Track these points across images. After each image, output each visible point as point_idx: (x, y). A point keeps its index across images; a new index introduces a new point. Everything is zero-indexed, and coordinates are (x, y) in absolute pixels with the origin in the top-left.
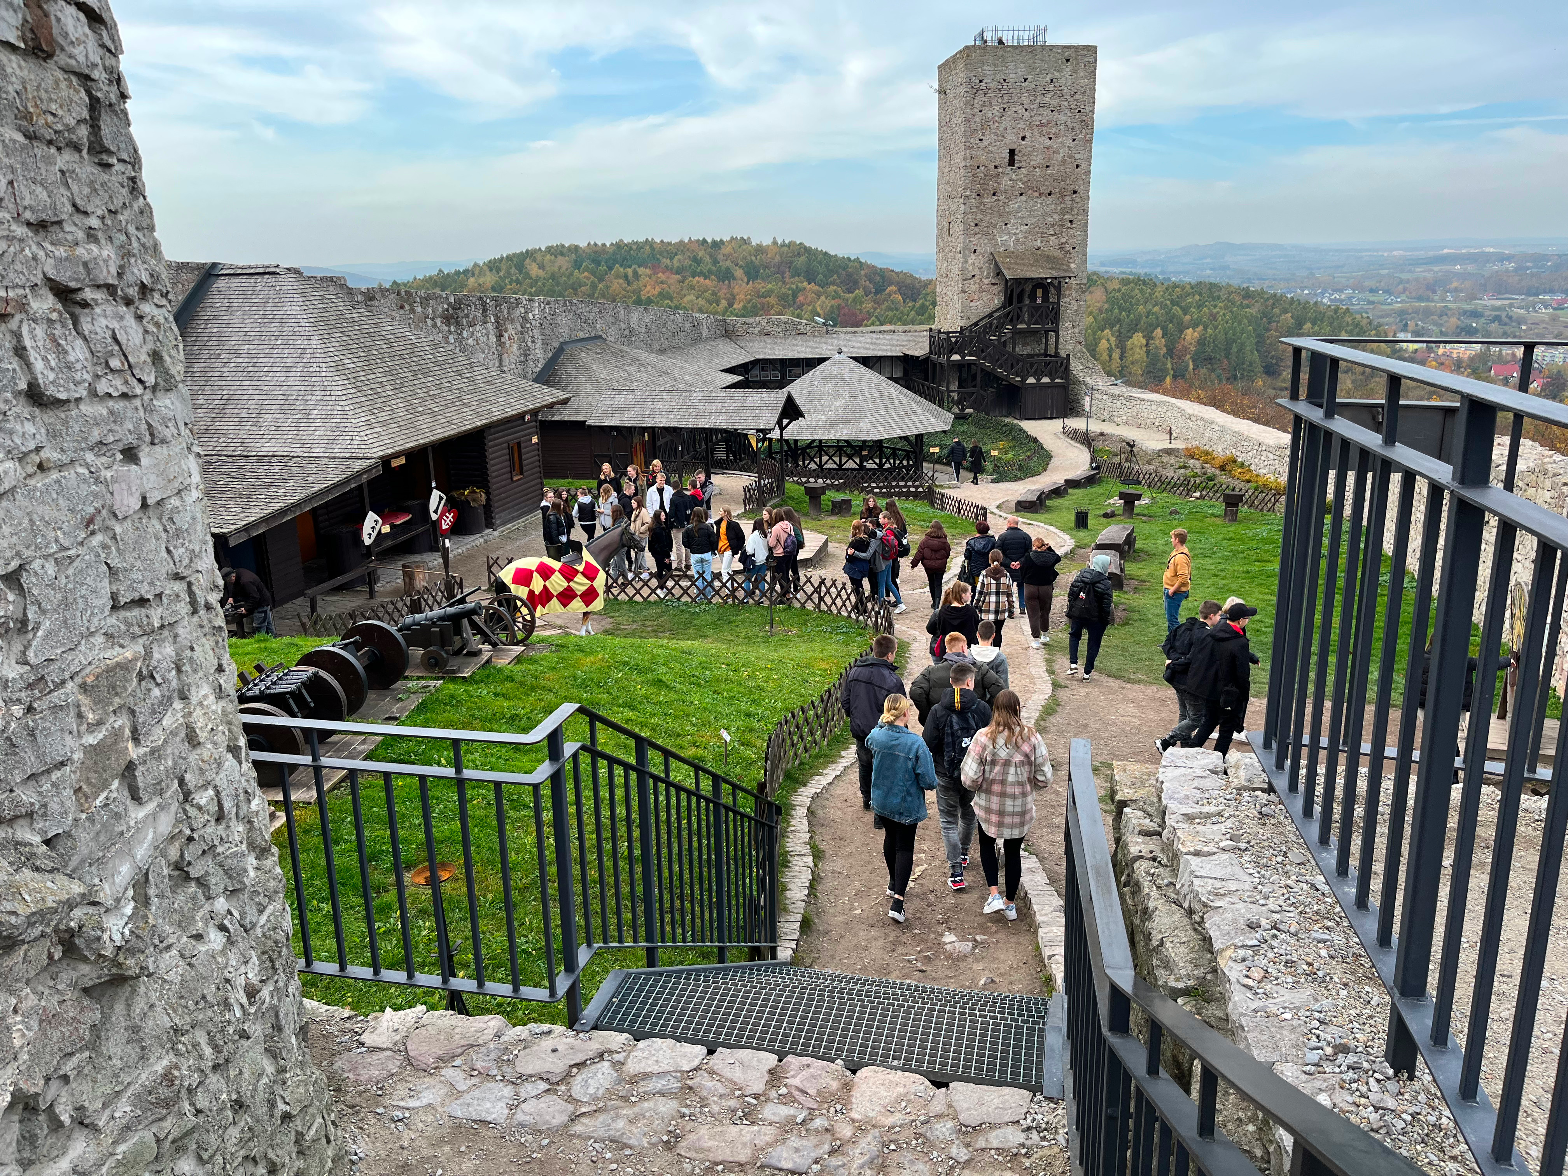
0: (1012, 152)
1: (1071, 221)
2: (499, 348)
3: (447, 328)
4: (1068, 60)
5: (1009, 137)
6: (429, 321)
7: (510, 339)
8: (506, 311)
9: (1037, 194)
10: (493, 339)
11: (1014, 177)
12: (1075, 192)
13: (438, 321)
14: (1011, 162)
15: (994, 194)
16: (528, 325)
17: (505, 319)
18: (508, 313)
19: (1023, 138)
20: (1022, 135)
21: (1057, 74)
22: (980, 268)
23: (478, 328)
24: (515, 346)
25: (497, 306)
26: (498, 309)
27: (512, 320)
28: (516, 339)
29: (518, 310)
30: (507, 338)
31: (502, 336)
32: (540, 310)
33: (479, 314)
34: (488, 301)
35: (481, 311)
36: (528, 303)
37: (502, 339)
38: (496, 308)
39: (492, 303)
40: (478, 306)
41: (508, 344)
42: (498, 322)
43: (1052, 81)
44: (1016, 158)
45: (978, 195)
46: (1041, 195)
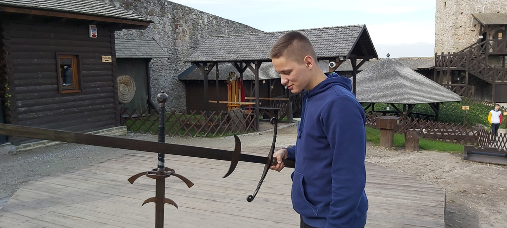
2: (175, 35)
7: (183, 31)
8: (181, 14)
10: (169, 28)
16: (198, 27)
17: (180, 19)
18: (183, 15)
22: (465, 22)
23: (156, 18)
24: (187, 37)
25: (174, 9)
26: (175, 11)
27: (186, 20)
28: (188, 32)
29: (191, 16)
30: (181, 31)
31: (177, 28)
32: (209, 20)
33: (158, 10)
34: (166, 4)
35: (159, 8)
36: (199, 13)
37: (177, 30)
38: (173, 10)
39: (170, 6)
40: (157, 5)
41: (181, 34)
42: (174, 19)
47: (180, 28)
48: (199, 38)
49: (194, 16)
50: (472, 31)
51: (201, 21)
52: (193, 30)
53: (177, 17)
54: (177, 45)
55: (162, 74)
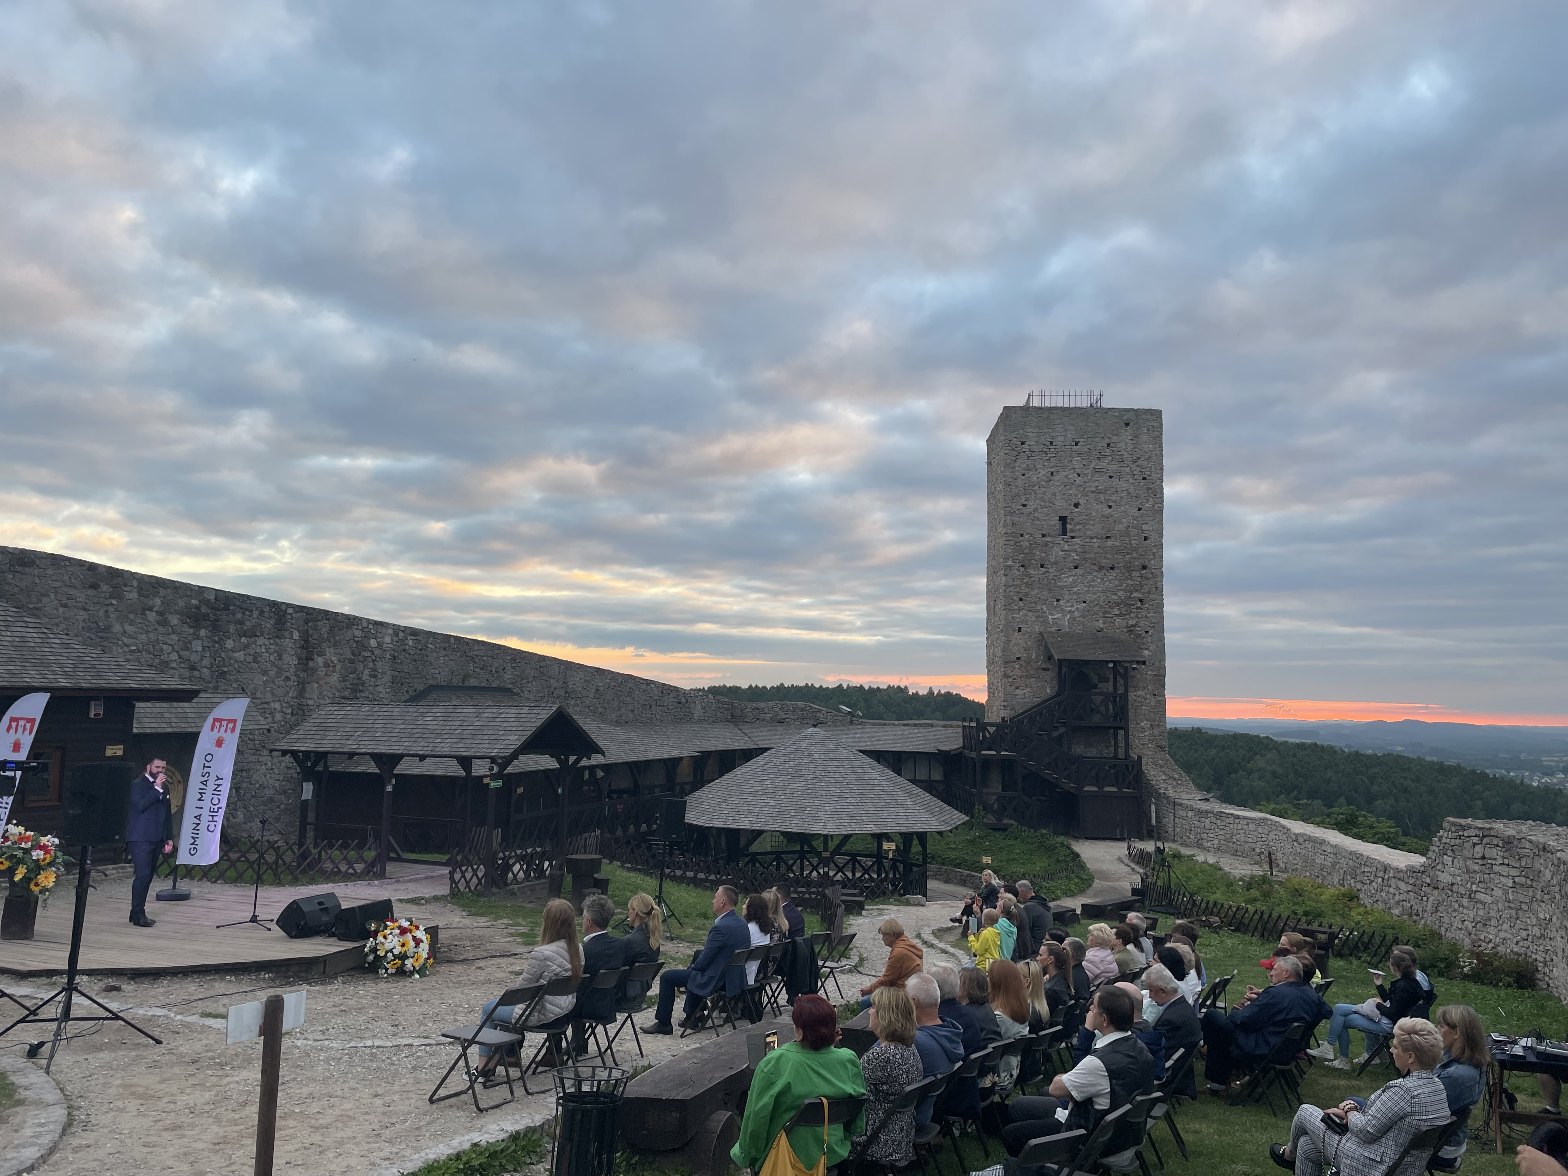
0: (1063, 520)
1: (1141, 601)
3: (191, 631)
4: (1127, 425)
5: (1058, 503)
6: (152, 616)
9: (1095, 567)
11: (1066, 547)
12: (1144, 567)
13: (174, 620)
14: (1064, 532)
15: (1042, 566)
17: (322, 640)
18: (331, 632)
19: (1076, 505)
20: (1075, 501)
21: (1114, 438)
22: (1026, 649)
23: (260, 641)
24: (335, 678)
25: (309, 621)
26: (310, 624)
27: (335, 642)
28: (338, 667)
29: (349, 633)
30: (321, 664)
31: (312, 660)
32: (396, 639)
33: (268, 624)
34: (290, 611)
35: (272, 621)
36: (371, 626)
37: (311, 664)
38: (307, 623)
39: (299, 614)
40: (267, 614)
41: (321, 672)
42: (306, 641)
43: (1109, 445)
44: (1068, 526)
45: (1023, 566)
46: (1101, 568)
47: (320, 660)
48: (365, 677)
49: (358, 633)
50: (1044, 669)
51: (373, 643)
52: (352, 662)
53: (315, 637)
54: (307, 695)
55: (261, 759)
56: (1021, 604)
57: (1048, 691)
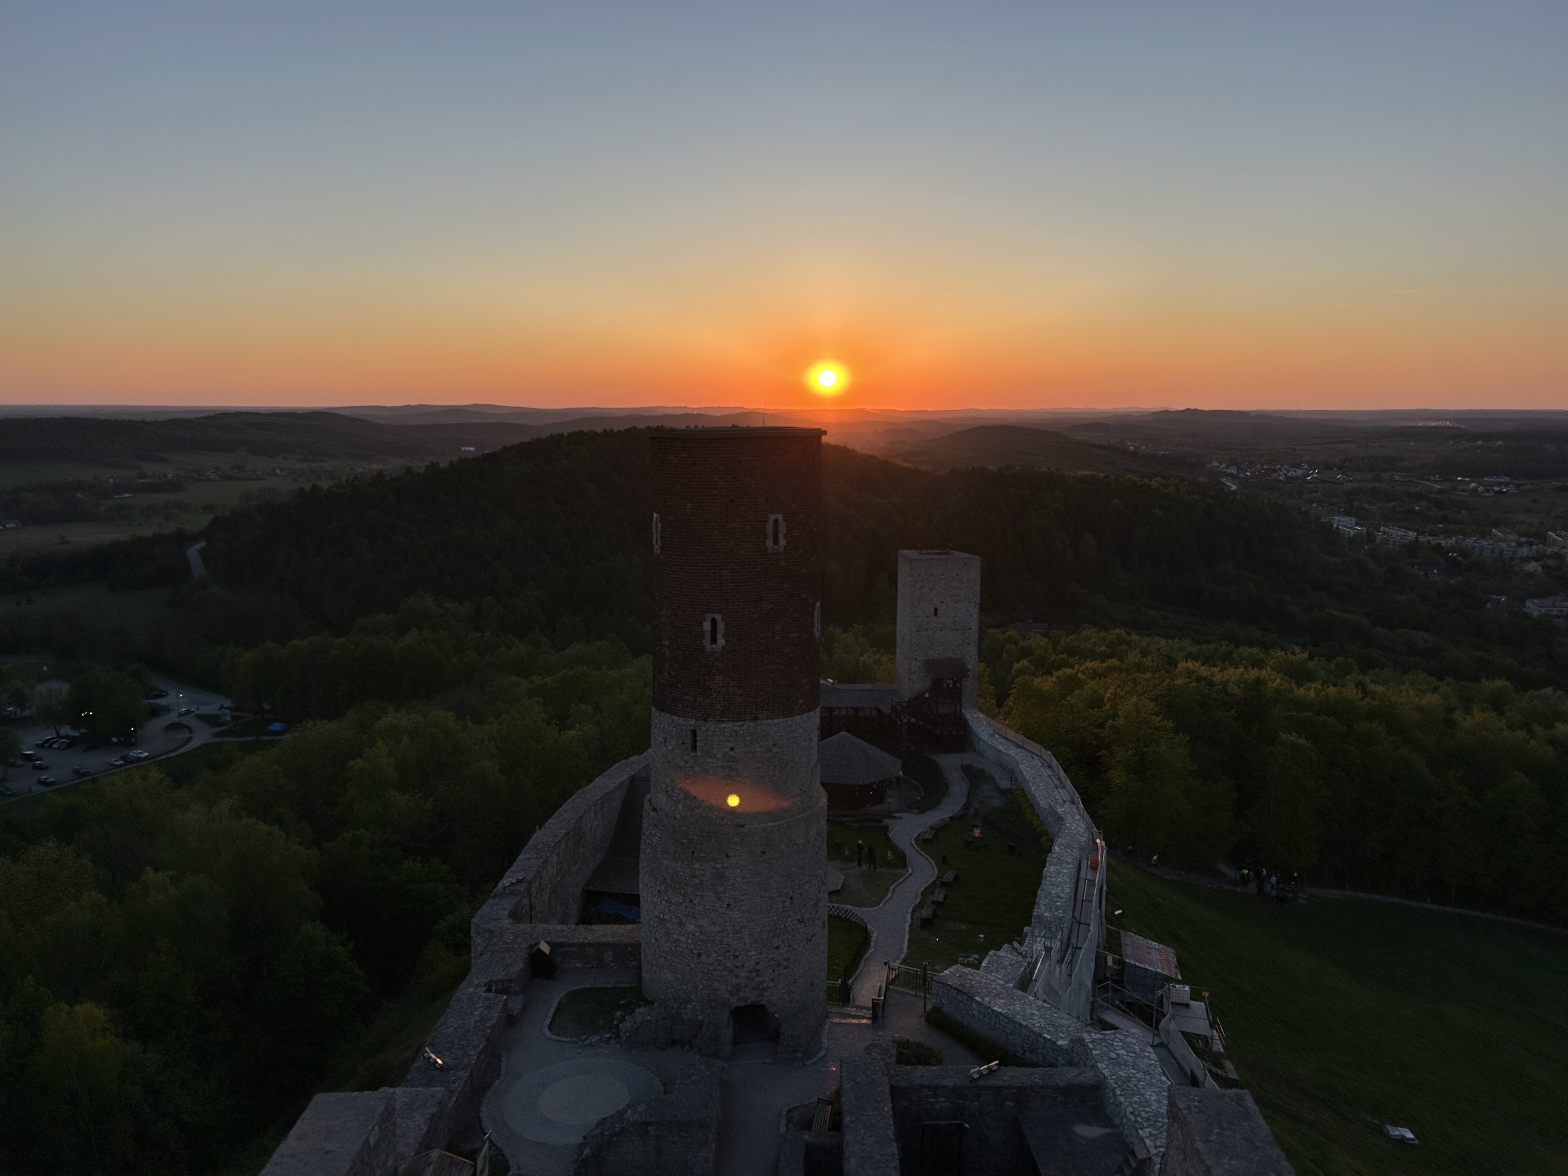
0: (936, 610)
1: (968, 644)
4: (965, 565)
5: (934, 602)
9: (949, 630)
11: (937, 622)
12: (970, 629)
14: (936, 614)
15: (926, 630)
19: (942, 602)
21: (960, 571)
22: (919, 668)
43: (957, 575)
44: (939, 612)
45: (918, 631)
46: (952, 630)
50: (926, 676)
56: (917, 648)
57: (928, 685)
